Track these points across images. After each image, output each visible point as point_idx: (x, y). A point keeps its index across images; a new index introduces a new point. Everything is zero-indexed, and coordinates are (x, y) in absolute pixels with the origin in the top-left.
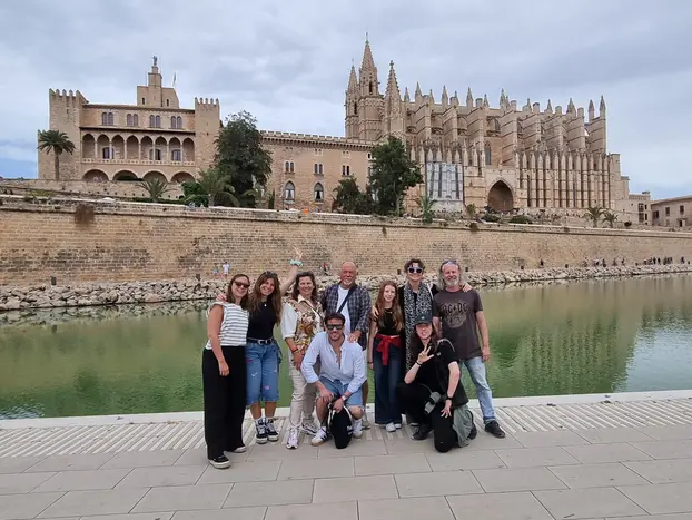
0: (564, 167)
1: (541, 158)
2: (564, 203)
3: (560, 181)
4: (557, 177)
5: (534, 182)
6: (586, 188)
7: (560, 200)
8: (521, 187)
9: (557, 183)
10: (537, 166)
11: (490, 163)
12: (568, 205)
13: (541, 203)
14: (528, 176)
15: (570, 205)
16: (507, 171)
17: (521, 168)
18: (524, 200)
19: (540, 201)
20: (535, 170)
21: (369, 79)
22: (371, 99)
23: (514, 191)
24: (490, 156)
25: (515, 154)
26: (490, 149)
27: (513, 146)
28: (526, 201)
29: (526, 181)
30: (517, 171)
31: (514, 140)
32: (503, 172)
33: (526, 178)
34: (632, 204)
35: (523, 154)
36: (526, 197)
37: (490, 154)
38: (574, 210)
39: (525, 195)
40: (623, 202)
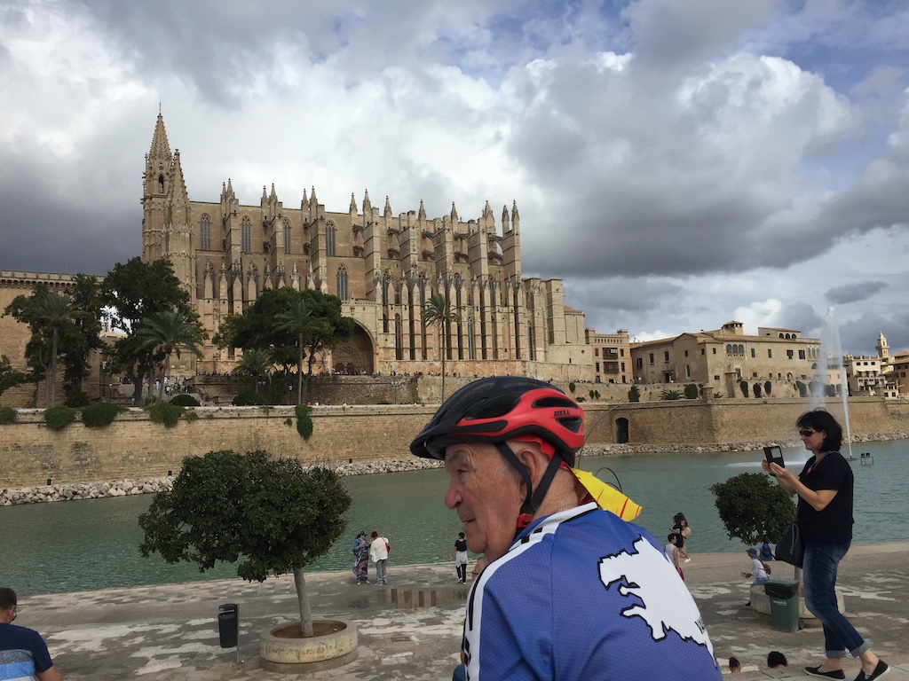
0: (453, 302)
1: (416, 289)
2: (455, 353)
5: (406, 324)
6: (489, 331)
7: (449, 349)
8: (386, 330)
10: (410, 301)
11: (346, 295)
12: (461, 357)
13: (418, 354)
14: (397, 315)
15: (465, 357)
16: (362, 308)
17: (385, 304)
18: (391, 351)
19: (416, 350)
20: (408, 307)
21: (158, 172)
22: (160, 200)
23: (374, 336)
24: (346, 284)
25: (376, 285)
26: (346, 275)
27: (375, 271)
28: (394, 352)
29: (394, 322)
30: (378, 309)
31: (375, 263)
32: (356, 310)
33: (394, 318)
34: (583, 351)
35: (388, 284)
36: (393, 345)
37: (346, 282)
38: (471, 364)
39: (393, 343)
40: (569, 348)
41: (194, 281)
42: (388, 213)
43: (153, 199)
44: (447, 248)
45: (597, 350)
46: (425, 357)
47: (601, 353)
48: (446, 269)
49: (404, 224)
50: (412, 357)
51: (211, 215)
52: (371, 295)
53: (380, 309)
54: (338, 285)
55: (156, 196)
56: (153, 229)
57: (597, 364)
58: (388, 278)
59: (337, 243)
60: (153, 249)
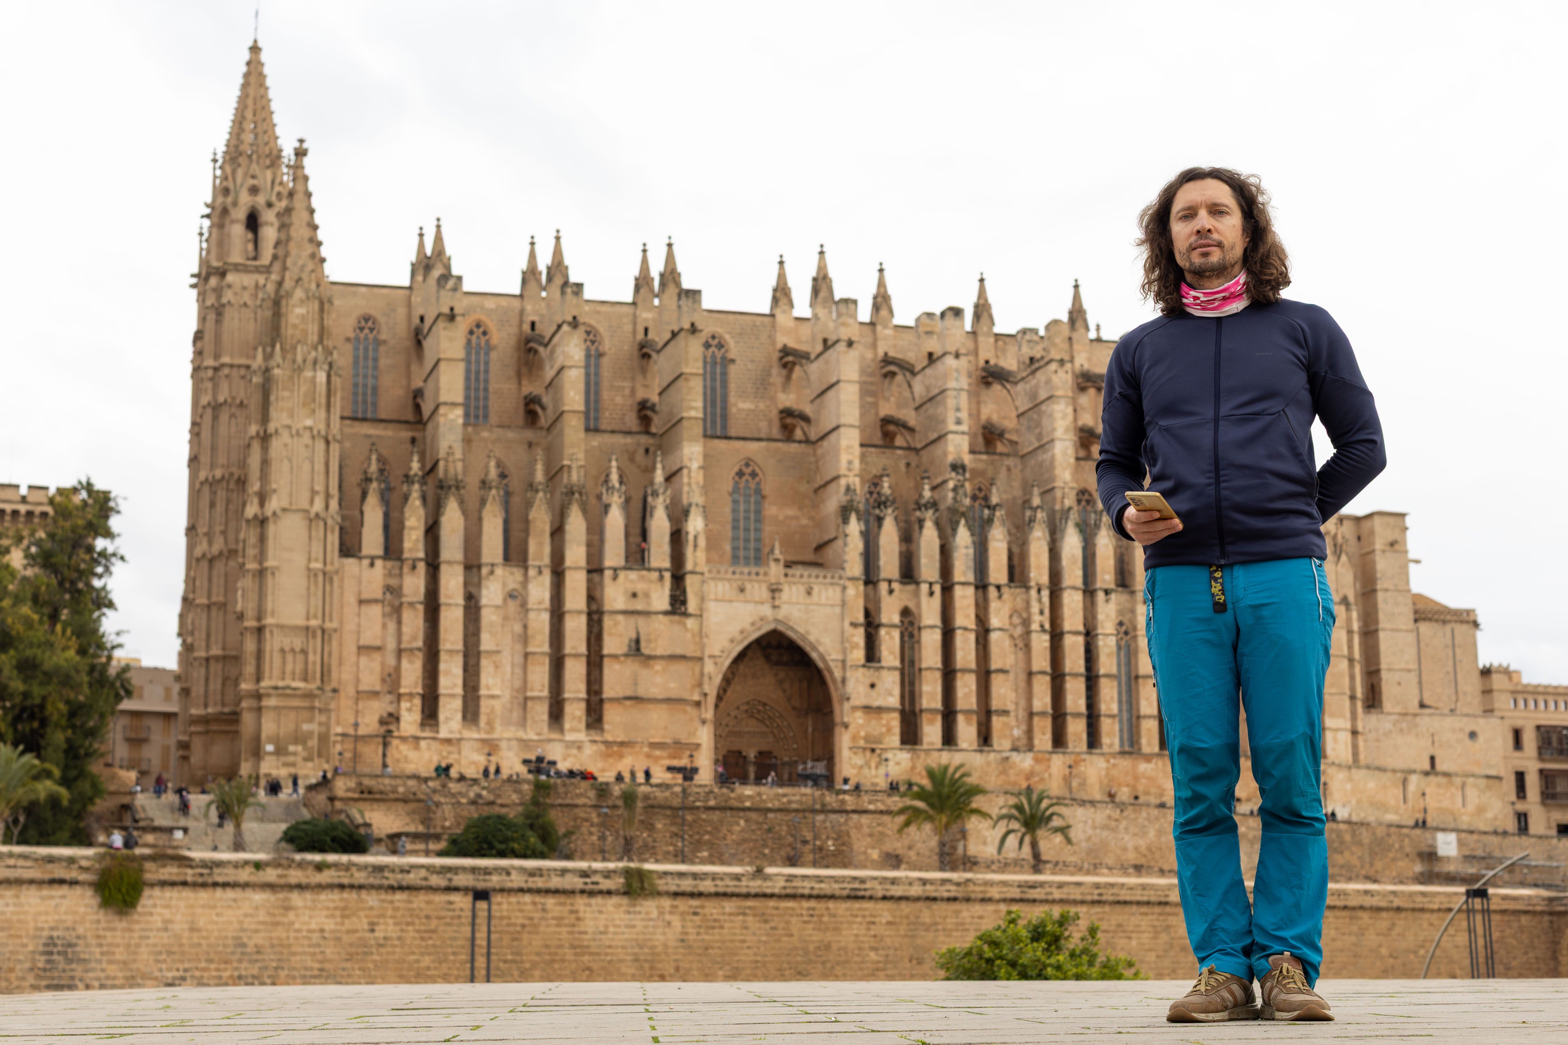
0: (1073, 575)
1: (963, 537)
2: (1076, 728)
3: (1056, 636)
4: (1039, 619)
5: (931, 639)
7: (1059, 717)
8: (872, 655)
9: (1041, 642)
10: (946, 570)
11: (758, 550)
12: (1093, 740)
13: (966, 731)
14: (906, 612)
15: (1105, 740)
16: (802, 589)
17: (870, 579)
18: (886, 717)
19: (961, 719)
20: (937, 589)
21: (245, 200)
22: (248, 280)
23: (838, 674)
24: (758, 521)
25: (846, 521)
26: (758, 491)
27: (843, 482)
28: (894, 721)
29: (896, 634)
30: (851, 591)
31: (844, 458)
32: (785, 595)
33: (896, 619)
34: (1473, 735)
35: (880, 520)
36: (894, 701)
37: (758, 512)
38: (1125, 763)
39: (890, 694)
40: (1426, 722)
41: (334, 504)
42: (884, 312)
43: (230, 278)
44: (1058, 415)
45: (1517, 735)
46: (985, 738)
47: (1530, 740)
48: (1052, 479)
49: (933, 345)
50: (949, 738)
51: (382, 320)
52: (830, 552)
53: (855, 593)
54: (735, 520)
55: (238, 268)
56: (226, 359)
57: (1520, 777)
58: (881, 504)
59: (732, 398)
60: (224, 417)
